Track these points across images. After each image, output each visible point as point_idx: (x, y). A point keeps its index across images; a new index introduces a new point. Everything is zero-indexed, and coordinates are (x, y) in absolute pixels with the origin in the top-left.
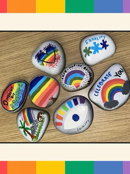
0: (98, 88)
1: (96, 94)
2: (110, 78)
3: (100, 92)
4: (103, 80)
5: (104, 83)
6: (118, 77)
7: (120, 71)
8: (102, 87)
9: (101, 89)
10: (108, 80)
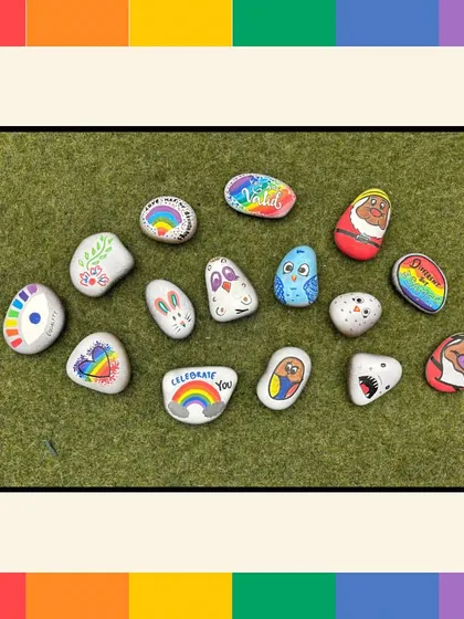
0: (184, 378)
1: (175, 382)
2: (208, 380)
3: (182, 384)
4: (199, 373)
5: (197, 379)
6: (217, 388)
7: (227, 384)
8: (190, 380)
9: (187, 381)
10: (204, 379)
